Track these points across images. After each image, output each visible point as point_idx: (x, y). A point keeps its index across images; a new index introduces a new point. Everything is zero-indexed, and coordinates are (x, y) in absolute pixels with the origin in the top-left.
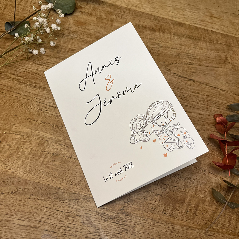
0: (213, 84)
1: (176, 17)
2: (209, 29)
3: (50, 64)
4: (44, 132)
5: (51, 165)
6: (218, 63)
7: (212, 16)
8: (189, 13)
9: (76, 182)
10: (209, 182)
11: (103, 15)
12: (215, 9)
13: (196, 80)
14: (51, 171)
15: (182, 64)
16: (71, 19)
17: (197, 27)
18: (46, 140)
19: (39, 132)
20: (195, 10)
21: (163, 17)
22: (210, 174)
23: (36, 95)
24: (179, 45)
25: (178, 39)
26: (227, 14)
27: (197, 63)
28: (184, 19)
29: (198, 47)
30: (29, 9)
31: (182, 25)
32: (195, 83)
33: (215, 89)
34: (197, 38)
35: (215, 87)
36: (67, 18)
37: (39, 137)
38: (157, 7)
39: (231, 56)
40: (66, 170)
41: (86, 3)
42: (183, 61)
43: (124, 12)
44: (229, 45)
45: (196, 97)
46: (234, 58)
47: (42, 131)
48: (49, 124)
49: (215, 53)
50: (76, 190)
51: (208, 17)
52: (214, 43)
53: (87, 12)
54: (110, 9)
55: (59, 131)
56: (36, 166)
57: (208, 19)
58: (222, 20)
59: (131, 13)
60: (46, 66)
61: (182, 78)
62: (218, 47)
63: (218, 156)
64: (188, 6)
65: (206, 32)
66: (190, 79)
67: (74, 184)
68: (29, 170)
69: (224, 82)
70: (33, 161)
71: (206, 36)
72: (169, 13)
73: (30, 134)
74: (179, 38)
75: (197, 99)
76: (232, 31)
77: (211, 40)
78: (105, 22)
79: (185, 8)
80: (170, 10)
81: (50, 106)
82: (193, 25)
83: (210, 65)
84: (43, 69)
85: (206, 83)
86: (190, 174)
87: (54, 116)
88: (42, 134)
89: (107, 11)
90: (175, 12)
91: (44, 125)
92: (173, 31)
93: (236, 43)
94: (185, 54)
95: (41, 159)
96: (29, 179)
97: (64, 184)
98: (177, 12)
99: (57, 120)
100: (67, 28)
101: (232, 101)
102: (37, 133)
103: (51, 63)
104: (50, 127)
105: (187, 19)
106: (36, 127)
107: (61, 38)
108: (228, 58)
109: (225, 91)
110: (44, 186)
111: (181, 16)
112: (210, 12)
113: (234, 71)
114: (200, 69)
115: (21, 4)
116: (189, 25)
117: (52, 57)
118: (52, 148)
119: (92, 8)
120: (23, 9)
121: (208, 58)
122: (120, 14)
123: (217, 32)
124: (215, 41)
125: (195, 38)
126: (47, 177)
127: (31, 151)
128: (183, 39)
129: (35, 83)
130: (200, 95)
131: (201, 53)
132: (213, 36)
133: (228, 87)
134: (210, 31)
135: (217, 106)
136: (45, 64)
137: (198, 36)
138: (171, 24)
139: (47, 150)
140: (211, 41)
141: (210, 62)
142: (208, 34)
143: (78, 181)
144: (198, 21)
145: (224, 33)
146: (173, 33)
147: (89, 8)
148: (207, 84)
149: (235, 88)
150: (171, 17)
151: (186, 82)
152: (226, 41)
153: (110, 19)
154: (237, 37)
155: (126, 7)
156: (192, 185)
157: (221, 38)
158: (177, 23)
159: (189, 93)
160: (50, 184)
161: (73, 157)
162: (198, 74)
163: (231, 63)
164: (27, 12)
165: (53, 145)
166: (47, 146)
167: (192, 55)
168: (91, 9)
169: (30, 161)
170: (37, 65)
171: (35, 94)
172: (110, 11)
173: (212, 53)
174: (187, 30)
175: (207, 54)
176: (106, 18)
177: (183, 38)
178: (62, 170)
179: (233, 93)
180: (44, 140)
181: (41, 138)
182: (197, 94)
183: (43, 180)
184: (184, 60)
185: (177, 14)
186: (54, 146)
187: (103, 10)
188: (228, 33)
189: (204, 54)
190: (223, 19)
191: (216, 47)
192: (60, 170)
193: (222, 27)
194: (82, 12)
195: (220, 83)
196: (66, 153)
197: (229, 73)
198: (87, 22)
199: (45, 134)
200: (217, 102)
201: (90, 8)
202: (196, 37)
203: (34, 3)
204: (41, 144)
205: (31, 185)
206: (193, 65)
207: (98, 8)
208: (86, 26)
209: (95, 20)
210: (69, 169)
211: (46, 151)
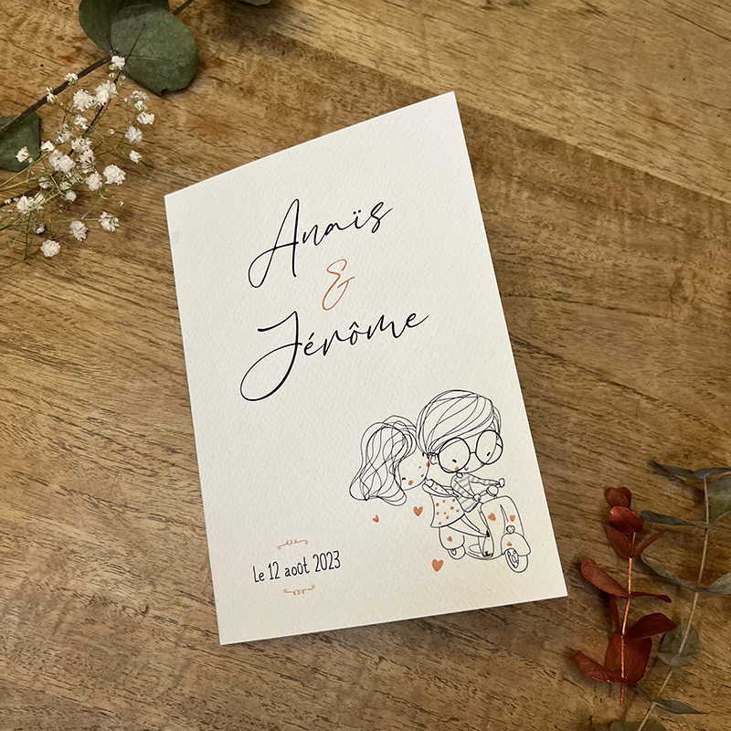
0: (620, 377)
1: (537, 113)
2: (640, 168)
3: (101, 279)
4: (68, 522)
5: (81, 634)
6: (651, 298)
7: (655, 118)
8: (581, 103)
9: (156, 695)
10: (558, 709)
11: (292, 99)
12: (671, 90)
13: (567, 357)
14: (82, 654)
15: (531, 296)
16: (181, 108)
17: (602, 157)
18: (73, 552)
19: (51, 521)
20: (602, 92)
21: (492, 112)
22: (565, 682)
23: (50, 390)
24: (530, 225)
25: (533, 202)
26: (709, 111)
27: (579, 297)
28: (561, 123)
29: (592, 237)
30: (40, 61)
31: (553, 149)
32: (562, 369)
33: (624, 394)
34: (594, 200)
35: (625, 387)
36: (167, 102)
37: (51, 538)
38: (477, 73)
39: (695, 276)
40: (127, 653)
41: (237, 47)
42: (537, 286)
43: (363, 87)
44: (695, 230)
45: (559, 418)
46: (702, 281)
47: (63, 519)
48: (85, 497)
49: (646, 262)
50: (154, 720)
51: (643, 121)
52: (646, 223)
53: (236, 80)
54: (318, 72)
55: (115, 522)
56: (38, 639)
57: (639, 128)
58: (686, 134)
59: (386, 90)
60: (85, 285)
61: (526, 350)
62: (659, 236)
63: (598, 627)
64: (583, 75)
65: (627, 181)
66: (548, 354)
67: (149, 699)
68: (13, 648)
69: (657, 369)
70: (28, 619)
71: (624, 195)
72: (513, 98)
73: (21, 528)
74: (534, 196)
75: (563, 427)
76: (713, 178)
77: (638, 212)
78: (294, 123)
79: (571, 80)
80: (519, 88)
81: (91, 433)
82: (589, 148)
83: (623, 303)
84: (77, 295)
85: (598, 370)
86: (505, 681)
87: (102, 468)
88: (61, 531)
89: (305, 81)
90: (534, 94)
91: (69, 497)
92: (519, 169)
93: (721, 226)
94: (546, 259)
95: (54, 615)
96: (11, 678)
97: (119, 698)
98: (541, 97)
99: (111, 481)
100: (164, 143)
101: (673, 438)
102: (44, 524)
103: (102, 275)
104: (87, 505)
105: (570, 125)
106: (43, 504)
107: (141, 181)
108: (684, 282)
109: (656, 403)
110: (58, 703)
111: (551, 111)
112: (651, 103)
113: (695, 329)
114: (588, 317)
115: (14, 39)
116: (576, 148)
117: (108, 252)
118: (90, 578)
119: (254, 68)
120: (20, 61)
121: (621, 279)
122: (350, 94)
123: (664, 181)
124: (650, 215)
125: (589, 201)
126: (68, 675)
127: (23, 585)
128: (549, 201)
129: (48, 348)
130: (574, 413)
131: (600, 258)
132: (649, 196)
133: (666, 386)
134: (642, 176)
135: (623, 455)
136: (83, 278)
137: (600, 194)
138: (514, 140)
139: (72, 584)
140: (638, 215)
141: (623, 292)
142: (632, 186)
143: (161, 690)
144: (606, 135)
145: (687, 186)
146: (517, 179)
147: (245, 64)
148: (601, 375)
149: (689, 391)
150: (520, 115)
151: (536, 362)
152: (689, 215)
153: (312, 114)
154: (725, 203)
155: (373, 66)
156: (506, 717)
157: (672, 203)
158: (536, 138)
159: (539, 404)
160: (77, 698)
161: (152, 612)
162: (579, 336)
163: (690, 299)
164: (33, 74)
165: (95, 569)
166: (74, 570)
167: (567, 264)
168: (251, 72)
169: (17, 619)
170: (56, 281)
171: (44, 388)
172: (316, 81)
173: (636, 260)
174: (565, 168)
175: (617, 263)
176: (298, 107)
177: (547, 196)
178: (115, 653)
179: (679, 411)
180: (65, 549)
181: (56, 544)
182: (564, 410)
183: (56, 683)
184: (540, 283)
185: (541, 103)
186: (95, 573)
187: (291, 76)
188: (698, 185)
189: (609, 263)
190: (694, 131)
191: (651, 239)
192: (110, 652)
193: (685, 161)
194: (221, 82)
195: (643, 372)
196: (133, 596)
197: (679, 338)
198: (234, 120)
199: (70, 530)
200: (622, 441)
201: (249, 66)
202: (591, 195)
203: (60, 38)
204: (55, 564)
205: (17, 698)
206: (566, 301)
207: (274, 66)
208: (231, 138)
209: (262, 115)
210: (136, 652)
211: (68, 587)
